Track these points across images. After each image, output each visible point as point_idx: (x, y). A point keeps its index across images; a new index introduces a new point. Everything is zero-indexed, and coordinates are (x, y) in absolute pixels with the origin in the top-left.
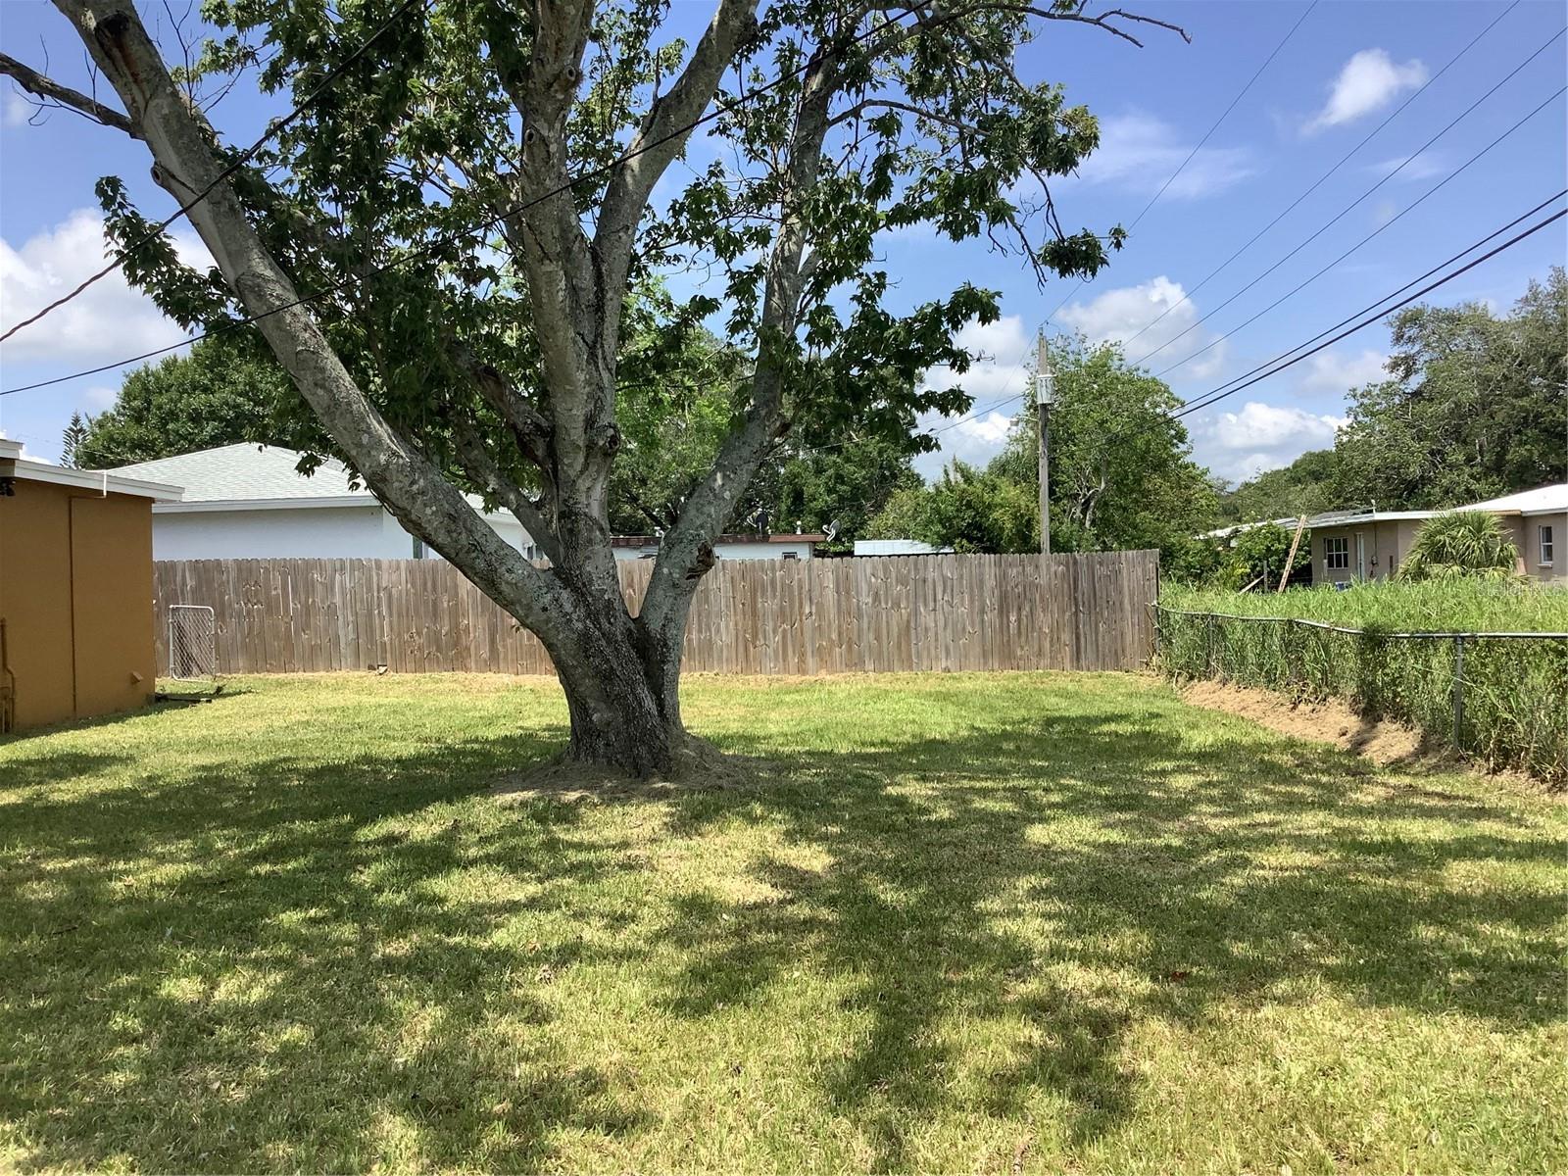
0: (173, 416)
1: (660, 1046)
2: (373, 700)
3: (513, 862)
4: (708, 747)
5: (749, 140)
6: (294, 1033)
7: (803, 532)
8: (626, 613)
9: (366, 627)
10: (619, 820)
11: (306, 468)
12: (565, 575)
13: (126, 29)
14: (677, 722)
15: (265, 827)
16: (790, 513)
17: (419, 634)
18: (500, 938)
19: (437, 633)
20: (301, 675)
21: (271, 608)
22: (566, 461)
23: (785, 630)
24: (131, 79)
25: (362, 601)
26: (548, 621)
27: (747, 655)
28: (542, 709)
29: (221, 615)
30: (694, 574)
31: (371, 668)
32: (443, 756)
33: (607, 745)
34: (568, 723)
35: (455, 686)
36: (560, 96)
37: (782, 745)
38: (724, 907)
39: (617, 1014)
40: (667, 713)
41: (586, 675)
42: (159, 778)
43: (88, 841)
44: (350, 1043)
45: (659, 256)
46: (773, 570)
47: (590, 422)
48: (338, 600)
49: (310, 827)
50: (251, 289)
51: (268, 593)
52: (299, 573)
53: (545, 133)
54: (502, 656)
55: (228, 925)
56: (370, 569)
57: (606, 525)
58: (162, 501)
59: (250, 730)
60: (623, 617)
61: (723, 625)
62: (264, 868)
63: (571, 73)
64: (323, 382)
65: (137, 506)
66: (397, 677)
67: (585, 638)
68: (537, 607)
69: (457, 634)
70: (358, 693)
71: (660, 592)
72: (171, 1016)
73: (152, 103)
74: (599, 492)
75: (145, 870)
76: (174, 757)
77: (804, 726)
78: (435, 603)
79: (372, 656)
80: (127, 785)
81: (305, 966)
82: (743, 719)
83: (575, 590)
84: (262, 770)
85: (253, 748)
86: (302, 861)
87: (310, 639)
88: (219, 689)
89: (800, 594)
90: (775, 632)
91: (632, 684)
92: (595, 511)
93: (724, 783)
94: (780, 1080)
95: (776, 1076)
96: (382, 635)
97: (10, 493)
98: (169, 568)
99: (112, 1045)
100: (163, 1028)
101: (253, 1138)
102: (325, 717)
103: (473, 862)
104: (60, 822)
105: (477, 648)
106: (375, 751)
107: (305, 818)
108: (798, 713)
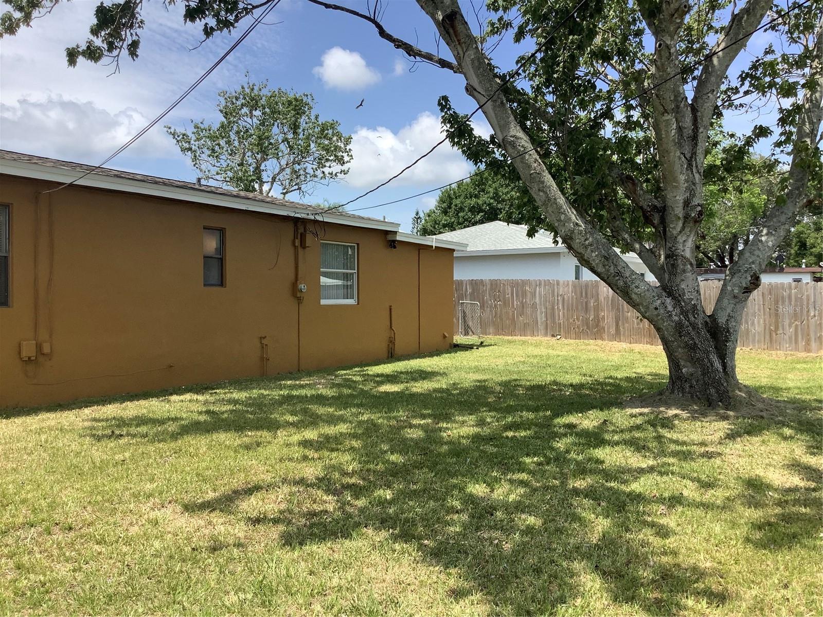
0: (461, 209)
1: (736, 563)
2: (555, 353)
3: (638, 446)
4: (753, 392)
5: (790, 32)
6: (531, 520)
7: (806, 266)
8: (704, 312)
9: (551, 314)
10: (699, 430)
11: (531, 234)
12: (668, 289)
13: (455, 18)
14: (734, 376)
15: (509, 413)
16: (797, 255)
17: (578, 319)
18: (636, 487)
19: (587, 319)
20: (519, 338)
21: (506, 303)
22: (672, 226)
23: (797, 326)
24: (457, 43)
25: (549, 302)
26: (658, 315)
27: (772, 339)
28: (645, 363)
29: (482, 307)
30: (748, 291)
31: (553, 336)
32: (594, 384)
33: (691, 387)
34: (667, 372)
35: (596, 348)
36: (678, 21)
37: (797, 394)
38: (769, 487)
39: (708, 541)
40: (728, 370)
41: (679, 346)
42: (458, 384)
43: (430, 411)
44: (559, 531)
45: (730, 105)
46: (790, 288)
47: (687, 203)
48: (537, 300)
49: (531, 415)
50: (510, 143)
51: (504, 296)
52: (519, 286)
53: (668, 42)
54: (622, 333)
55: (495, 460)
56: (554, 285)
57: (694, 262)
58: (458, 251)
59: (497, 364)
60: (703, 315)
61: (756, 321)
62: (510, 434)
63: (685, 6)
64: (543, 189)
65: (447, 252)
66: (566, 341)
67: (679, 327)
68: (652, 307)
69: (598, 320)
70: (547, 348)
71: (725, 301)
72: (472, 503)
73: (466, 54)
74: (690, 244)
75: (456, 428)
76: (463, 375)
77: (811, 384)
78: (586, 303)
79: (554, 329)
80: (444, 387)
81: (534, 487)
82: (770, 377)
83: (674, 298)
84: (505, 384)
85: (500, 373)
86: (528, 432)
87: (523, 320)
88: (482, 343)
89: (808, 304)
90: (790, 326)
91: (707, 353)
92: (688, 254)
93: (764, 414)
94: (815, 597)
95: (813, 594)
96: (559, 319)
97: (395, 247)
98: (460, 283)
99: (448, 513)
100: (469, 508)
101: (516, 572)
102: (532, 360)
103: (617, 443)
104: (416, 401)
105: (608, 328)
106: (559, 379)
107: (528, 410)
108: (806, 376)
